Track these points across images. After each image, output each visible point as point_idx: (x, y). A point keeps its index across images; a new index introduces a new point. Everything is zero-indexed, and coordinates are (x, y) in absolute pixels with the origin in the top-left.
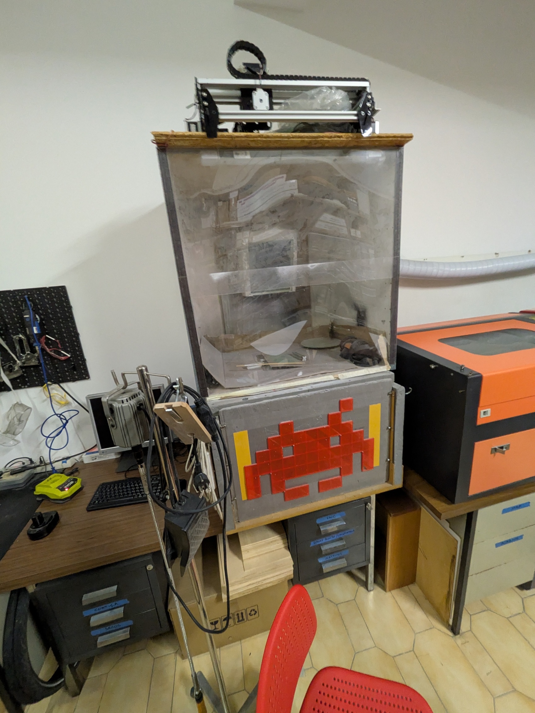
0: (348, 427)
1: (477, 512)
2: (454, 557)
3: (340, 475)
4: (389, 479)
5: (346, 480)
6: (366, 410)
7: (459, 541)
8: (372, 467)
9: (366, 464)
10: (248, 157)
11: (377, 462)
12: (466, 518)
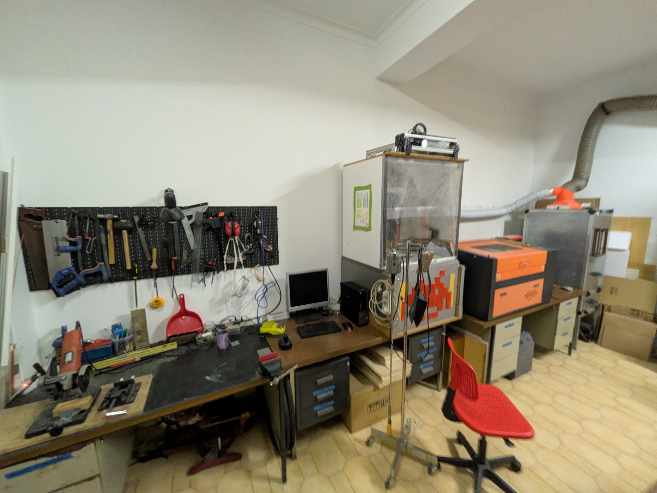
0: (442, 284)
1: (496, 325)
2: (485, 355)
3: (438, 310)
4: (456, 314)
5: (440, 313)
6: (449, 277)
7: (488, 344)
8: (450, 307)
9: (448, 306)
10: (413, 161)
11: (452, 305)
12: (491, 329)
